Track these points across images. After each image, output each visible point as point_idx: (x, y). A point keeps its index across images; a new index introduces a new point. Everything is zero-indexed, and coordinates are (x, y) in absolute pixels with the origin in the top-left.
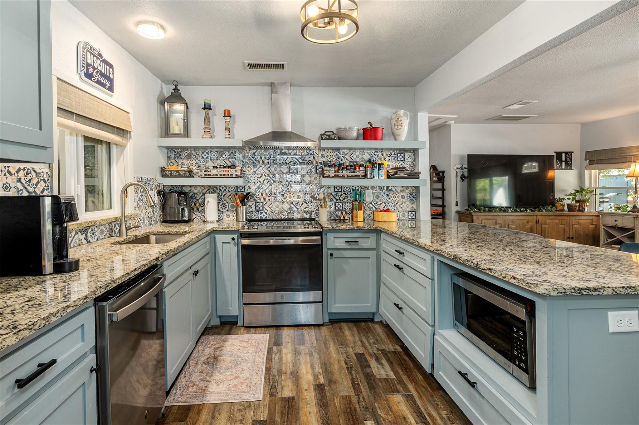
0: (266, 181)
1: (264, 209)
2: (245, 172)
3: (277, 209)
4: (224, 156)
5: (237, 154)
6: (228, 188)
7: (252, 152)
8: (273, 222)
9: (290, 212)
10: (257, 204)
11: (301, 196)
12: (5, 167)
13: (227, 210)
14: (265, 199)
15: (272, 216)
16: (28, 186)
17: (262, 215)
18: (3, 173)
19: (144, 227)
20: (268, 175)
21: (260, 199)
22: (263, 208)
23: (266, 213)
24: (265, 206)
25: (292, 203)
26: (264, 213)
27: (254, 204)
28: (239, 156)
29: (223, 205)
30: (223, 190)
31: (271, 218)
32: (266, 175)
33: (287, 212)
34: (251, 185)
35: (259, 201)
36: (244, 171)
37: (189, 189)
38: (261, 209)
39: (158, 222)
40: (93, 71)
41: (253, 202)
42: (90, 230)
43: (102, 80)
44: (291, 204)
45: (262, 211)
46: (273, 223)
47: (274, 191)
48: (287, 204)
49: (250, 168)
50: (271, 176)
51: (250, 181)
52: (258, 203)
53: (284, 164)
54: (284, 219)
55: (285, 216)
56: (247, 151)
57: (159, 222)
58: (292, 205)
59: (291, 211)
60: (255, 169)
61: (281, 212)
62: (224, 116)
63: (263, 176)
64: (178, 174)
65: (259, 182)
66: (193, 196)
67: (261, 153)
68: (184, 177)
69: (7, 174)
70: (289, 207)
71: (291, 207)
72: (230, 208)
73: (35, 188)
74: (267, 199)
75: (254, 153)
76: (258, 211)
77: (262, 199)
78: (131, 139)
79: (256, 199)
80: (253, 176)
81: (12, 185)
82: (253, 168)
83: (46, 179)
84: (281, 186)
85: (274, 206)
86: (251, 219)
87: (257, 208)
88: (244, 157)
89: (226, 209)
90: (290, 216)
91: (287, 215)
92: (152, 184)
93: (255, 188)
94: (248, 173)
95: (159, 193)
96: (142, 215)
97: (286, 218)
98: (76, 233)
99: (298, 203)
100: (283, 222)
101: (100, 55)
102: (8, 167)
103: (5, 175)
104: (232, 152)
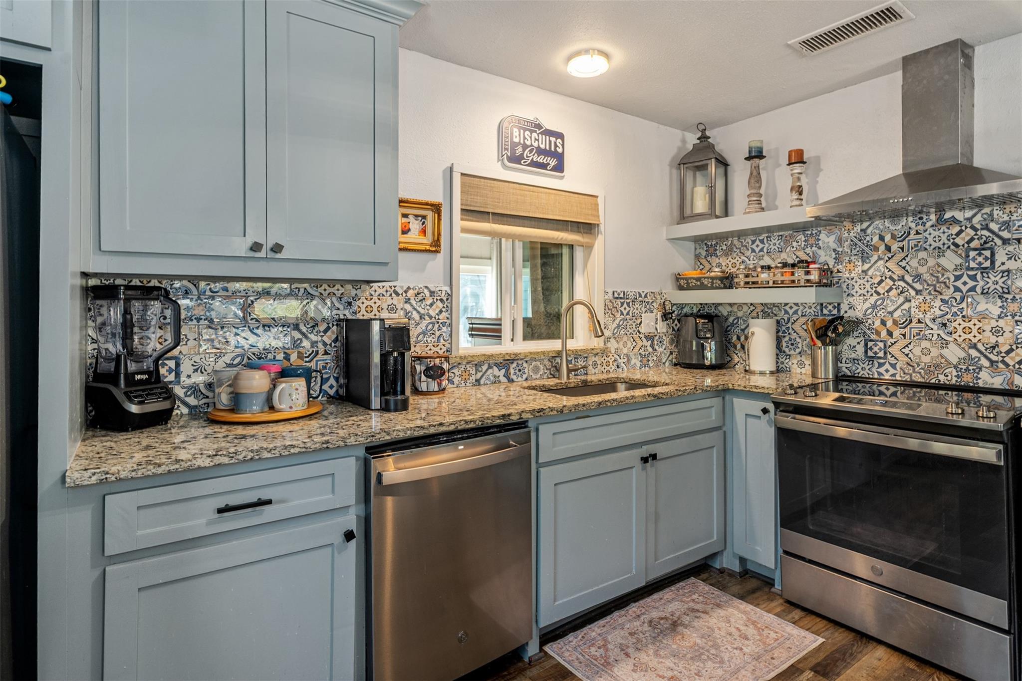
0: (894, 293)
1: (889, 356)
2: (840, 274)
3: (926, 359)
4: (795, 244)
5: (823, 236)
6: (801, 308)
7: (858, 228)
8: (914, 389)
9: (967, 370)
10: (870, 344)
11: (1007, 329)
12: (391, 287)
13: (800, 353)
14: (890, 334)
15: (911, 375)
16: (419, 307)
17: (882, 370)
18: (389, 293)
19: (628, 369)
20: (902, 279)
21: (878, 333)
22: (885, 353)
23: (893, 366)
24: (890, 349)
25: (974, 346)
26: (887, 366)
27: (862, 343)
28: (827, 240)
29: (790, 343)
30: (791, 312)
31: (907, 378)
32: (896, 277)
33: (955, 367)
34: (856, 301)
35: (873, 337)
36: (839, 272)
37: (729, 309)
38: (881, 354)
39: (664, 363)
40: (524, 151)
41: (858, 340)
42: (514, 365)
43: (541, 159)
44: (970, 348)
45: (882, 361)
46: (914, 393)
47: (917, 314)
48: (956, 348)
49: (852, 264)
50: (909, 279)
51: (853, 292)
52: (871, 341)
53: (949, 247)
54: (945, 384)
55: (950, 377)
56: (847, 228)
57: (667, 364)
58: (974, 353)
59: (971, 368)
60: (866, 266)
61: (937, 366)
62: (789, 164)
63: (888, 280)
64: (699, 283)
65: (874, 294)
66: (735, 322)
67: (882, 227)
68: (712, 288)
69: (393, 295)
70: (962, 354)
71: (969, 355)
72: (805, 349)
73: (428, 310)
74: (897, 333)
75: (864, 231)
76: (871, 359)
77: (884, 333)
78: (600, 236)
79: (868, 332)
80: (862, 282)
81: (400, 306)
82: (860, 263)
83: (445, 299)
84: (938, 303)
85: (917, 351)
86: (854, 377)
87: (870, 354)
88: (840, 241)
89: (798, 351)
90: (967, 379)
91: (958, 376)
92: (651, 301)
93: (864, 309)
94: (848, 275)
95: (666, 316)
96: (625, 351)
97: (954, 382)
98: (490, 367)
99: (994, 348)
100: (941, 392)
101: (539, 126)
102: (395, 287)
103: (391, 295)
104: (812, 234)
